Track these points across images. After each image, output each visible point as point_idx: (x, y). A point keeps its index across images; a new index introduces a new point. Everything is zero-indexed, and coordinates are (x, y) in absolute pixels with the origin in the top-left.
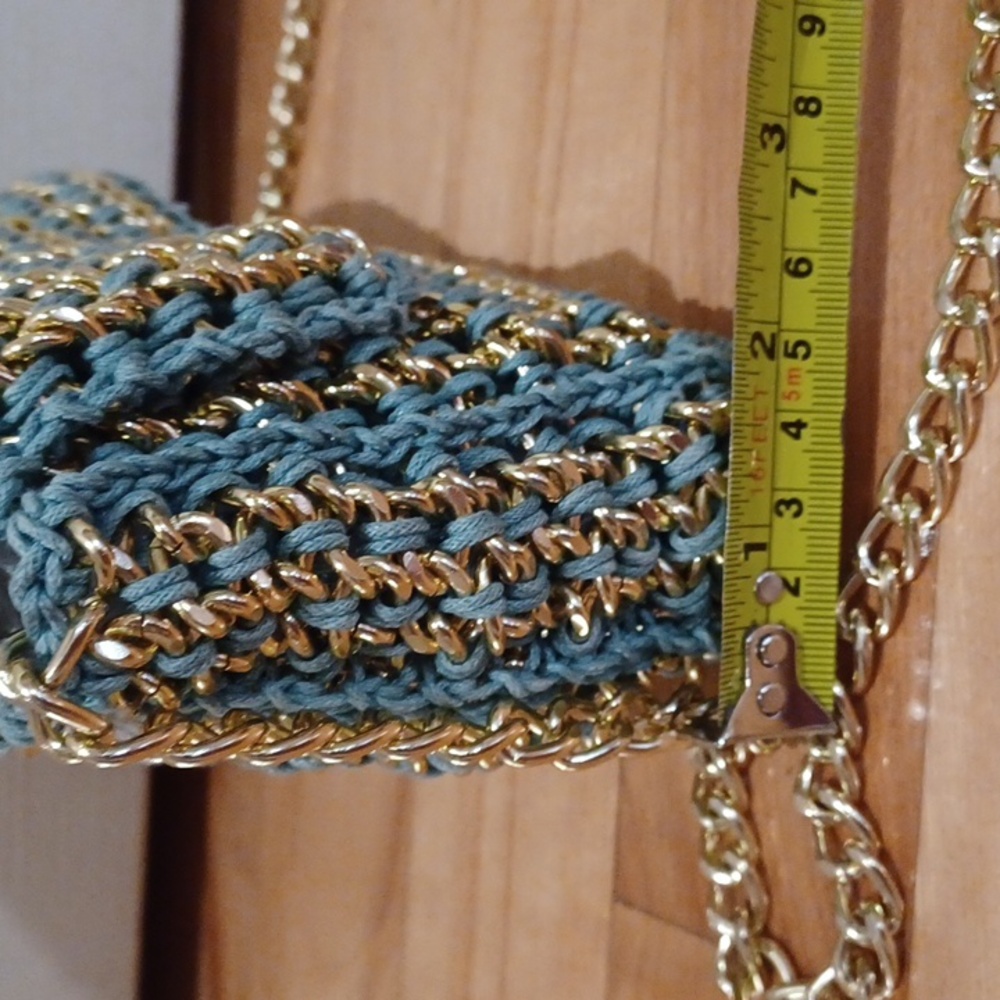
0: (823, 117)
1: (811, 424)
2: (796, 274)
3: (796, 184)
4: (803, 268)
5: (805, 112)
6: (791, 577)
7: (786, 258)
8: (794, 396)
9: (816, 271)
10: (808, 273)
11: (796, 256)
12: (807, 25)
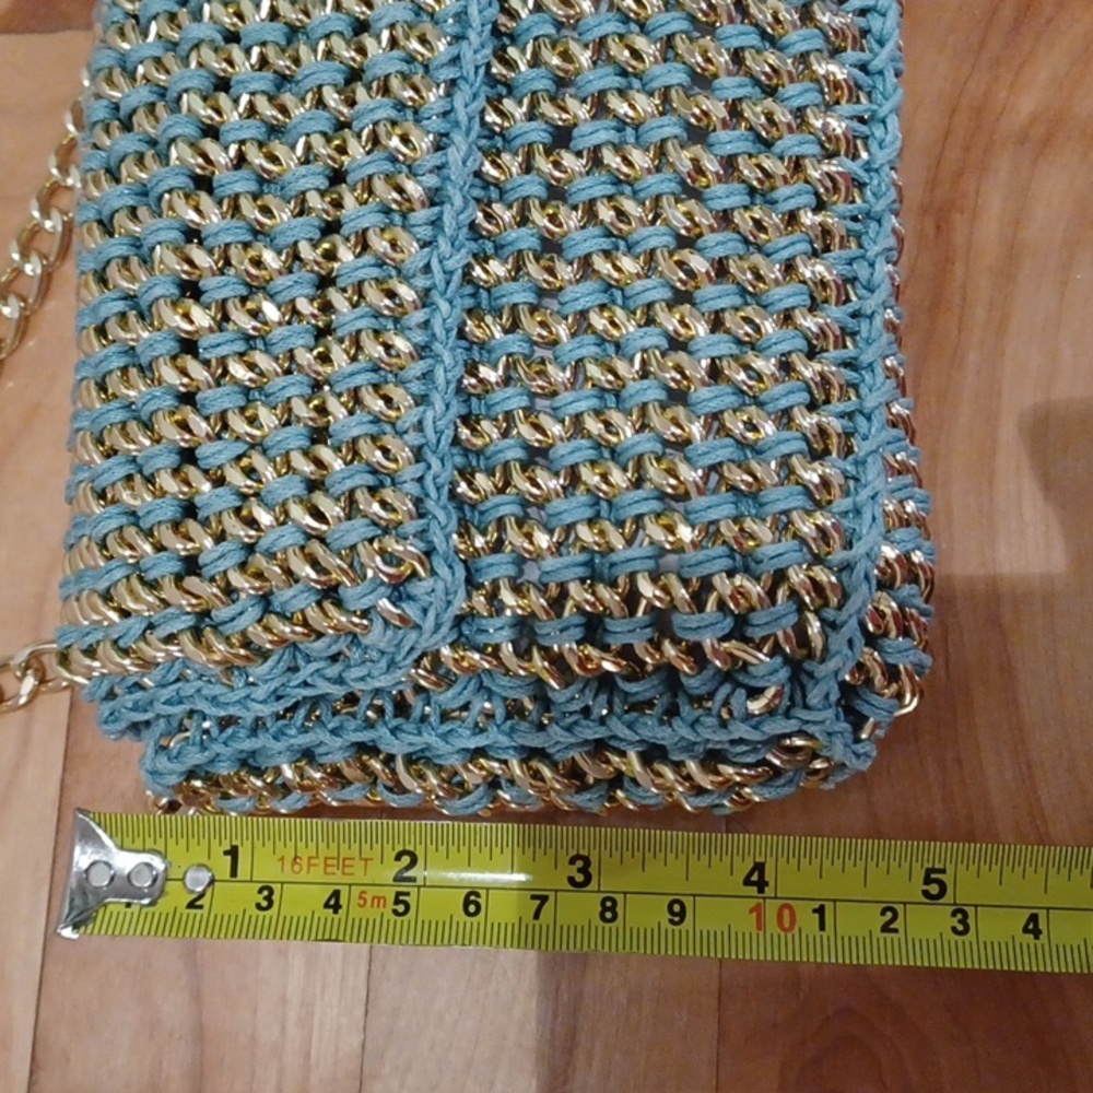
0: (601, 924)
1: (336, 917)
2: (467, 902)
3: (544, 899)
4: (472, 908)
5: (605, 909)
6: (204, 902)
7: (480, 891)
8: (362, 902)
9: (469, 920)
10: (467, 913)
11: (482, 901)
12: (677, 908)
